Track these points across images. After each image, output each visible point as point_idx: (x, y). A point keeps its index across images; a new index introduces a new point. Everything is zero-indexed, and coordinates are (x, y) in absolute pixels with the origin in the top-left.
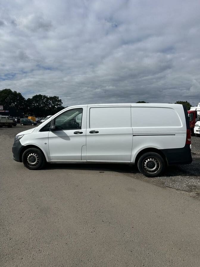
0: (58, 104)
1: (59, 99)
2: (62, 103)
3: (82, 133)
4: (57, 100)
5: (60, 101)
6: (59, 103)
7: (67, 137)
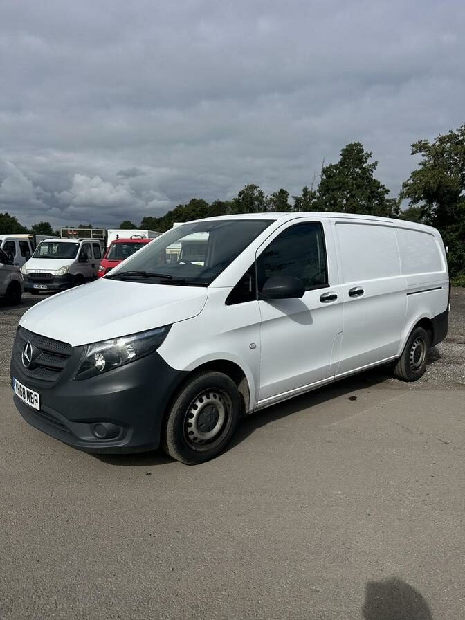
3: (334, 297)
7: (304, 316)
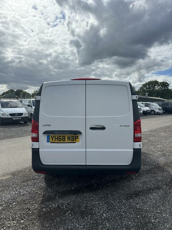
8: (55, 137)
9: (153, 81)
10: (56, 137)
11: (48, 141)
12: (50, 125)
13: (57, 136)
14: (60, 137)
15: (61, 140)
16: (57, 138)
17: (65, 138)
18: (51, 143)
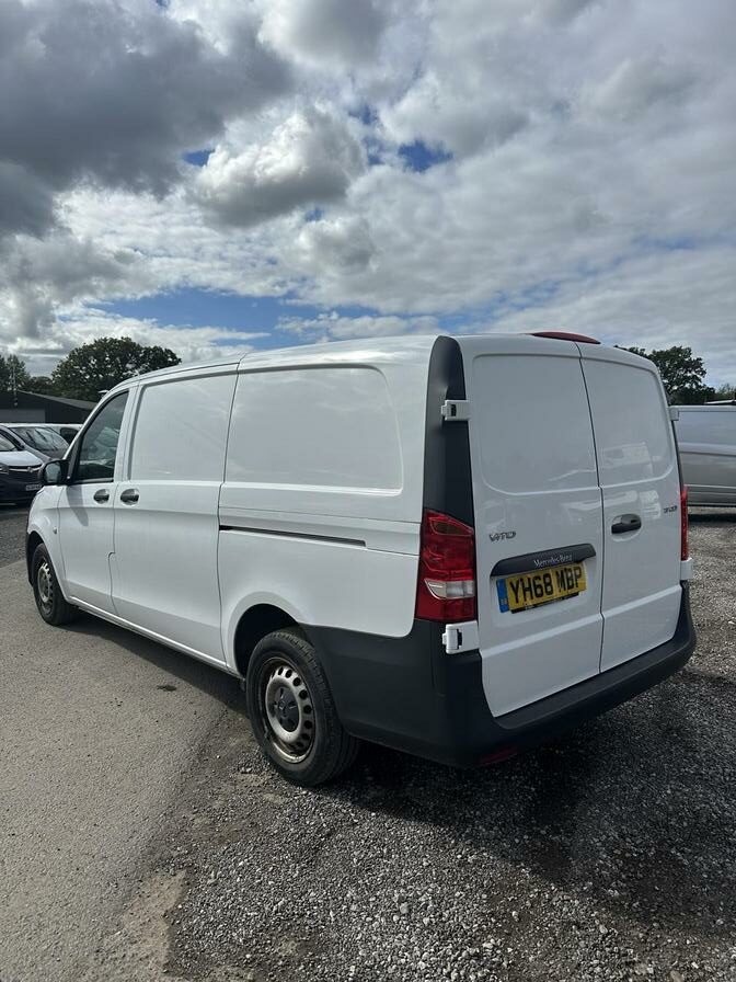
0: (687, 379)
1: (693, 357)
2: (704, 373)
3: (107, 498)
4: (683, 360)
5: (697, 364)
6: (689, 374)
7: (83, 513)
8: (523, 584)
9: (115, 341)
10: (527, 586)
11: (504, 608)
12: (514, 534)
13: (529, 579)
14: (537, 583)
15: (542, 595)
16: (530, 589)
17: (550, 584)
18: (514, 611)
